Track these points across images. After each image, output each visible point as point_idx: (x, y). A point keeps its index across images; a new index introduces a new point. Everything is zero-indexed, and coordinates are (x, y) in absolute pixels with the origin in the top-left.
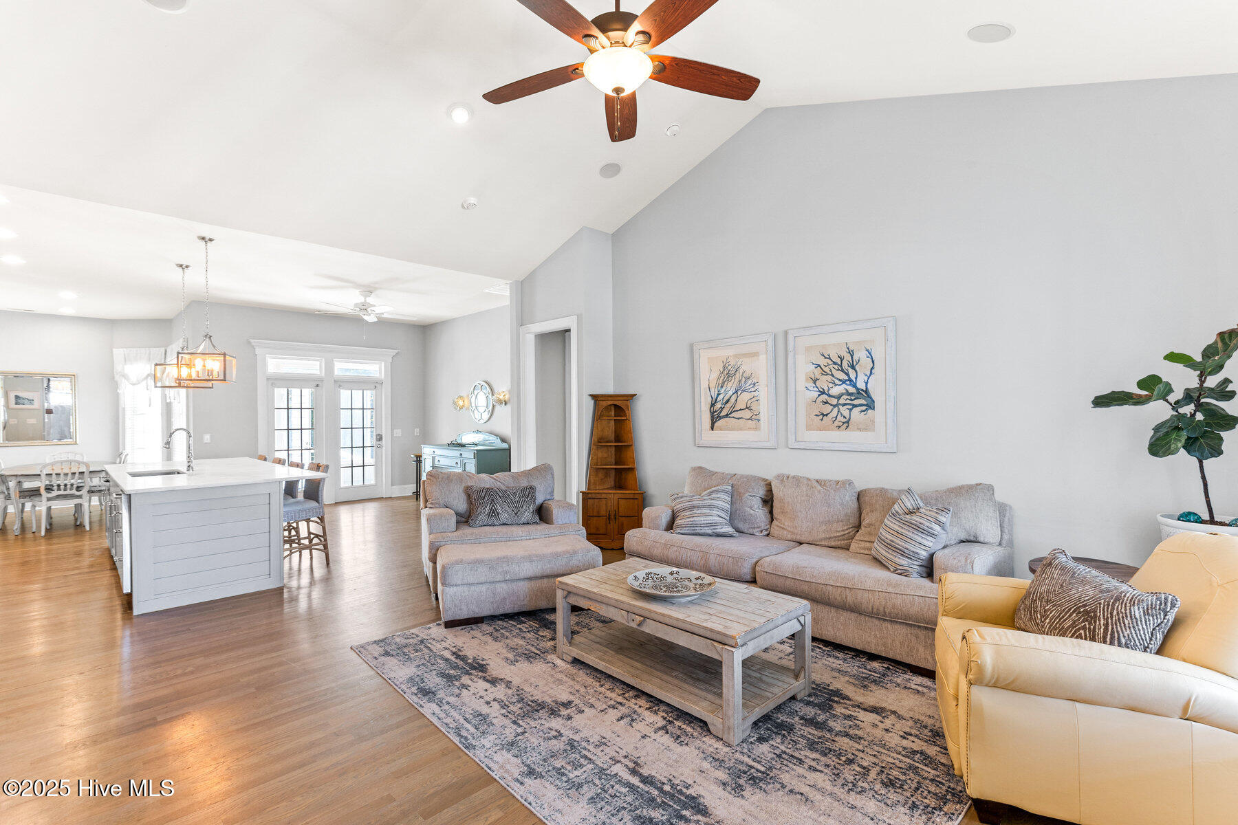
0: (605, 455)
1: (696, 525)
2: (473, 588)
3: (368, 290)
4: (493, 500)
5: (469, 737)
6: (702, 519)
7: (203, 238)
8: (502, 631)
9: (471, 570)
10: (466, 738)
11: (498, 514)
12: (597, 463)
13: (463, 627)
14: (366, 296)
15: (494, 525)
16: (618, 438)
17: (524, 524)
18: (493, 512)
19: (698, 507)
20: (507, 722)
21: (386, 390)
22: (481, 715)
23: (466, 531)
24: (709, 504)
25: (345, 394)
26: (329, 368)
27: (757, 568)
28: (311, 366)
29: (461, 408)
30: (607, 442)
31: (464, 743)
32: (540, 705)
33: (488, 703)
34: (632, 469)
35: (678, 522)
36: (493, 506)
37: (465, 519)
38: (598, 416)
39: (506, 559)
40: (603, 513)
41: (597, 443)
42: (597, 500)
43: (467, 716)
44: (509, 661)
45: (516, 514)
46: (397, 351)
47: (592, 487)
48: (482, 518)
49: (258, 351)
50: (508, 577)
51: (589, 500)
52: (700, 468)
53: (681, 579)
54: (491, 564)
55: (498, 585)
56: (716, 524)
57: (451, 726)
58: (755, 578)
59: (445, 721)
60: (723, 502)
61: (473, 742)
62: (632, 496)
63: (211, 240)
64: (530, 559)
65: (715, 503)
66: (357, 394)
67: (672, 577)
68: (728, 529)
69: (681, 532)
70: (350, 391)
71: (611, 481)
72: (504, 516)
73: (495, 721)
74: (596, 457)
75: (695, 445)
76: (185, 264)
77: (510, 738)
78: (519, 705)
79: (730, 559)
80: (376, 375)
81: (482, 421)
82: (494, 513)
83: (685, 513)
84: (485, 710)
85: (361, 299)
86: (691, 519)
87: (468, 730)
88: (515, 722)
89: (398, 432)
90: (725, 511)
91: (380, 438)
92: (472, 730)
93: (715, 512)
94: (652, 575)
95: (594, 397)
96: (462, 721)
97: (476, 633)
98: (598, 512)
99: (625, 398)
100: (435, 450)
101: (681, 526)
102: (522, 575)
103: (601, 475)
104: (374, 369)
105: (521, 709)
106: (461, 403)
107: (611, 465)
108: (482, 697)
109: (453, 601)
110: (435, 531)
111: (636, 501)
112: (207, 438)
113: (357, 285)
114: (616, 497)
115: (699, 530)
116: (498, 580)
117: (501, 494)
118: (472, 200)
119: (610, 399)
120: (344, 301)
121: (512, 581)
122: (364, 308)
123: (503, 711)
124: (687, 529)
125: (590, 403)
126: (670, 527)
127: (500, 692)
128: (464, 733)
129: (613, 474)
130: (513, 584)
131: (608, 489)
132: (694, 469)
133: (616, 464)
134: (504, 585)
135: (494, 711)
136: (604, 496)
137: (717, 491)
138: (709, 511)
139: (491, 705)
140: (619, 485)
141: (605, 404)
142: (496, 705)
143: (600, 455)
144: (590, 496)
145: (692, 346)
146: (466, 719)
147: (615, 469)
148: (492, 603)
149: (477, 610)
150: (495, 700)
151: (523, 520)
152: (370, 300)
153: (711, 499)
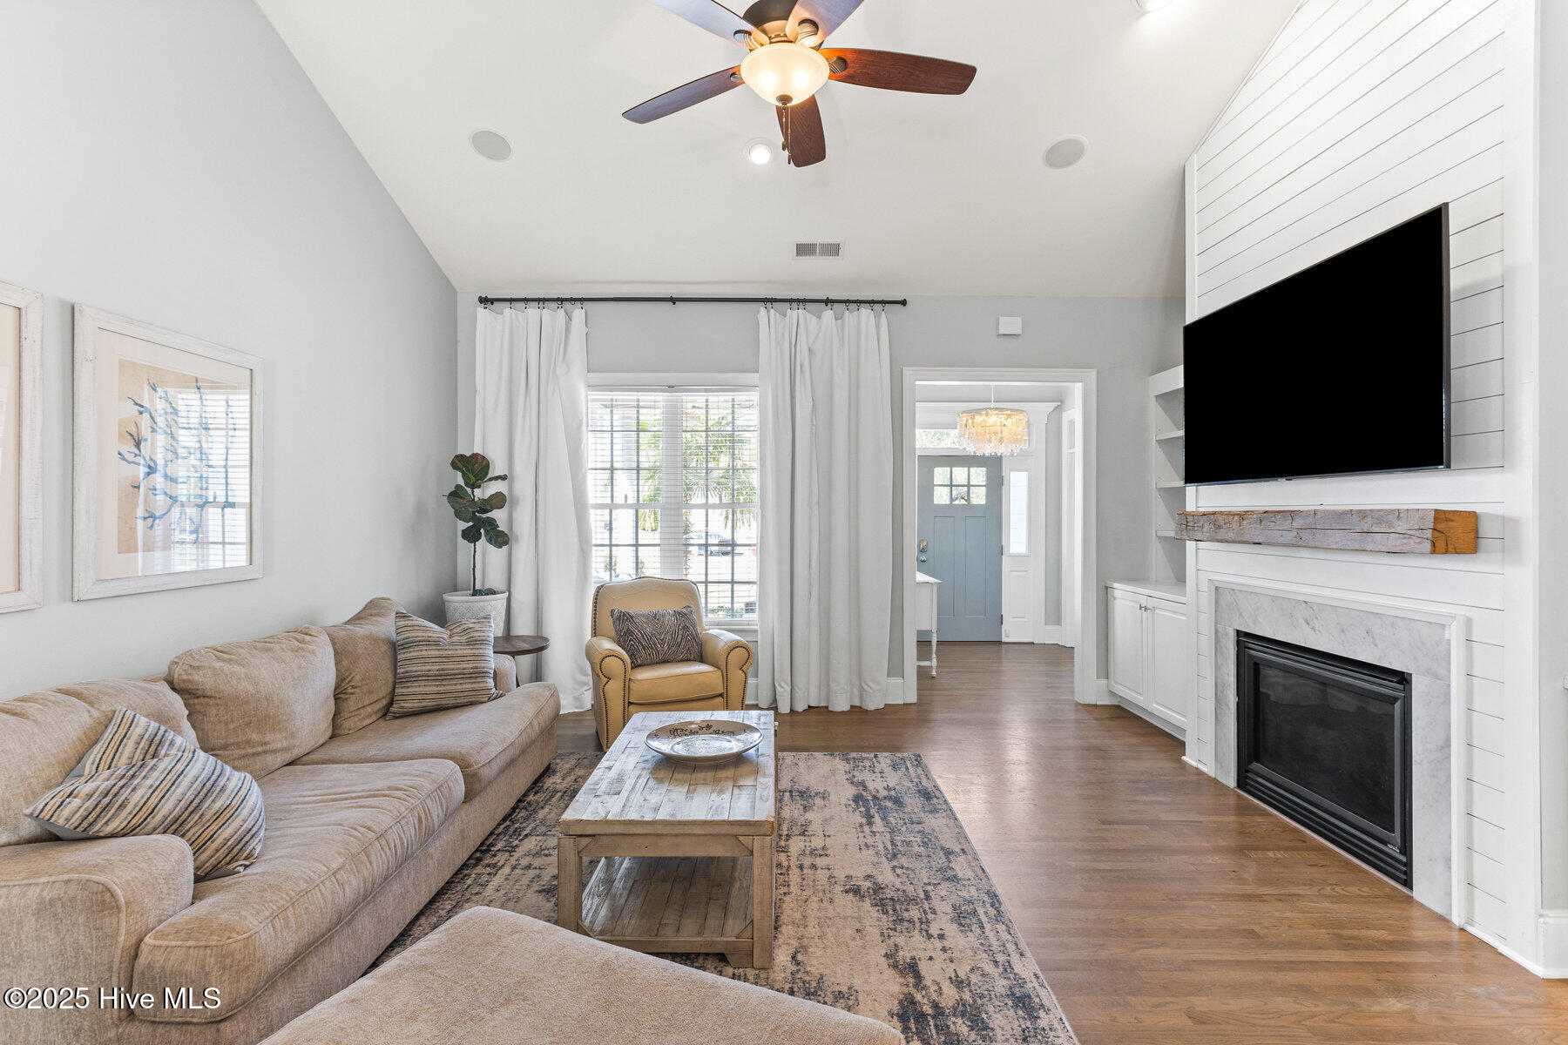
5: (988, 906)
10: (992, 905)
20: (936, 903)
22: (960, 924)
31: (998, 901)
32: (883, 905)
33: (941, 937)
43: (978, 930)
57: (1004, 927)
59: (1009, 937)
61: (986, 898)
73: (949, 909)
77: (945, 885)
78: (906, 914)
84: (951, 929)
87: (986, 913)
88: (928, 898)
92: (981, 911)
96: (988, 926)
105: (907, 910)
108: (944, 950)
123: (930, 916)
127: (913, 945)
128: (992, 912)
135: (942, 922)
139: (940, 932)
142: (934, 930)
146: (982, 927)
150: (930, 937)
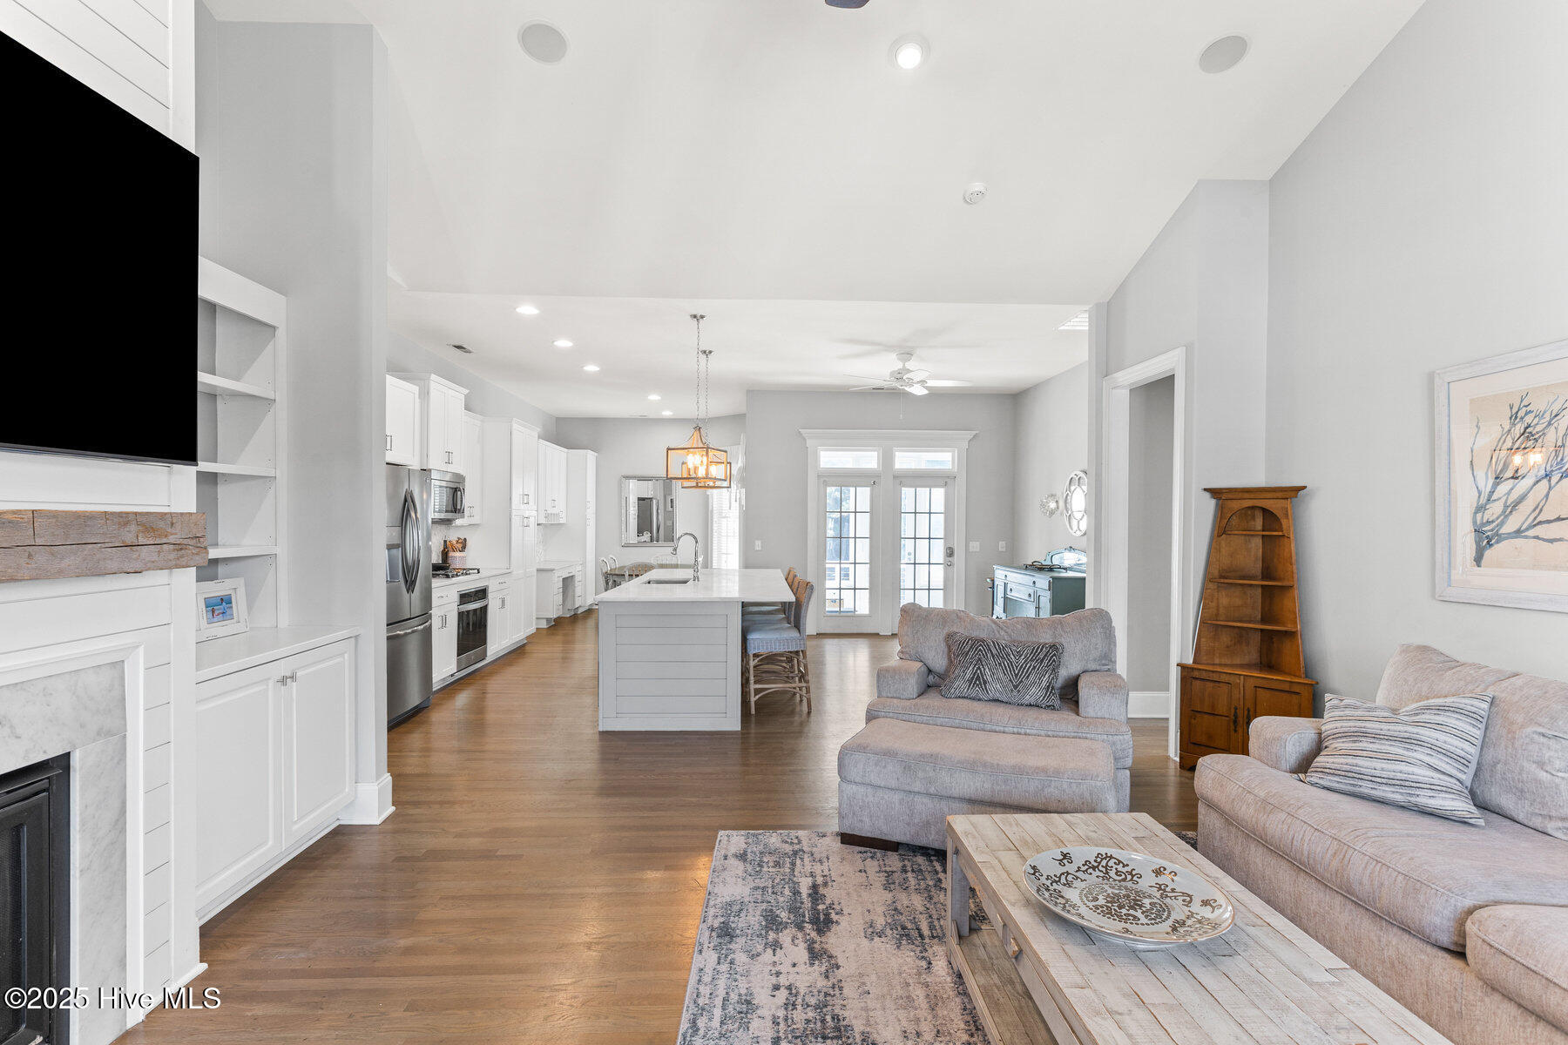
0: (1238, 602)
1: (1360, 776)
2: (880, 793)
3: (907, 354)
4: (979, 659)
6: (1379, 764)
7: (695, 316)
8: (909, 874)
9: (876, 765)
11: (985, 683)
12: (1217, 615)
13: (863, 849)
14: (905, 361)
15: (979, 700)
16: (1268, 573)
17: (1030, 705)
18: (978, 678)
19: (1376, 737)
21: (960, 486)
23: (933, 700)
24: (1407, 735)
25: (907, 493)
26: (887, 459)
27: (1469, 924)
28: (868, 460)
29: (1052, 513)
30: (1243, 578)
34: (1291, 635)
35: (1320, 760)
36: (979, 668)
37: (933, 683)
38: (1221, 529)
39: (932, 759)
40: (1222, 707)
41: (1219, 578)
42: (1212, 684)
44: (871, 930)
45: (1016, 687)
46: (974, 432)
47: (1204, 658)
48: (960, 685)
49: (809, 443)
50: (932, 790)
51: (1194, 682)
52: (1424, 649)
53: (1173, 890)
54: (909, 764)
55: (918, 799)
56: (1418, 785)
58: (1464, 946)
60: (1460, 736)
62: (1286, 687)
63: (702, 317)
64: (971, 766)
65: (1426, 734)
66: (923, 492)
67: (1153, 880)
68: (1460, 806)
69: (1321, 782)
70: (914, 489)
71: (1251, 653)
72: (995, 689)
74: (1214, 604)
75: (1433, 596)
76: (708, 349)
79: (1400, 878)
80: (949, 466)
81: (1079, 533)
82: (978, 680)
83: (1339, 744)
85: (899, 365)
86: (1350, 760)
89: (975, 546)
90: (1462, 761)
91: (950, 553)
93: (1420, 754)
94: (1111, 863)
95: (1215, 493)
97: (872, 866)
98: (1213, 707)
99: (1280, 495)
100: (1008, 574)
101: (1323, 771)
102: (956, 792)
103: (1225, 638)
104: (944, 459)
106: (1053, 505)
107: (1254, 622)
109: (851, 805)
110: (884, 694)
111: (1295, 699)
112: (758, 545)
113: (889, 348)
114: (1251, 683)
115: (1366, 789)
116: (916, 790)
117: (994, 652)
118: (978, 186)
119: (1246, 495)
120: (876, 369)
121: (941, 797)
122: (899, 376)
124: (1337, 779)
125: (1210, 504)
126: (1303, 766)
129: (1257, 637)
130: (943, 803)
131: (1242, 666)
132: (1406, 649)
133: (1264, 620)
134: (926, 800)
136: (1224, 678)
137: (1441, 709)
138: (1401, 751)
140: (1268, 663)
141: (1236, 505)
143: (1224, 601)
144: (1196, 674)
145: (1431, 377)
147: (1262, 630)
148: (908, 824)
149: (884, 828)
151: (1028, 699)
152: (909, 365)
153: (1416, 724)
